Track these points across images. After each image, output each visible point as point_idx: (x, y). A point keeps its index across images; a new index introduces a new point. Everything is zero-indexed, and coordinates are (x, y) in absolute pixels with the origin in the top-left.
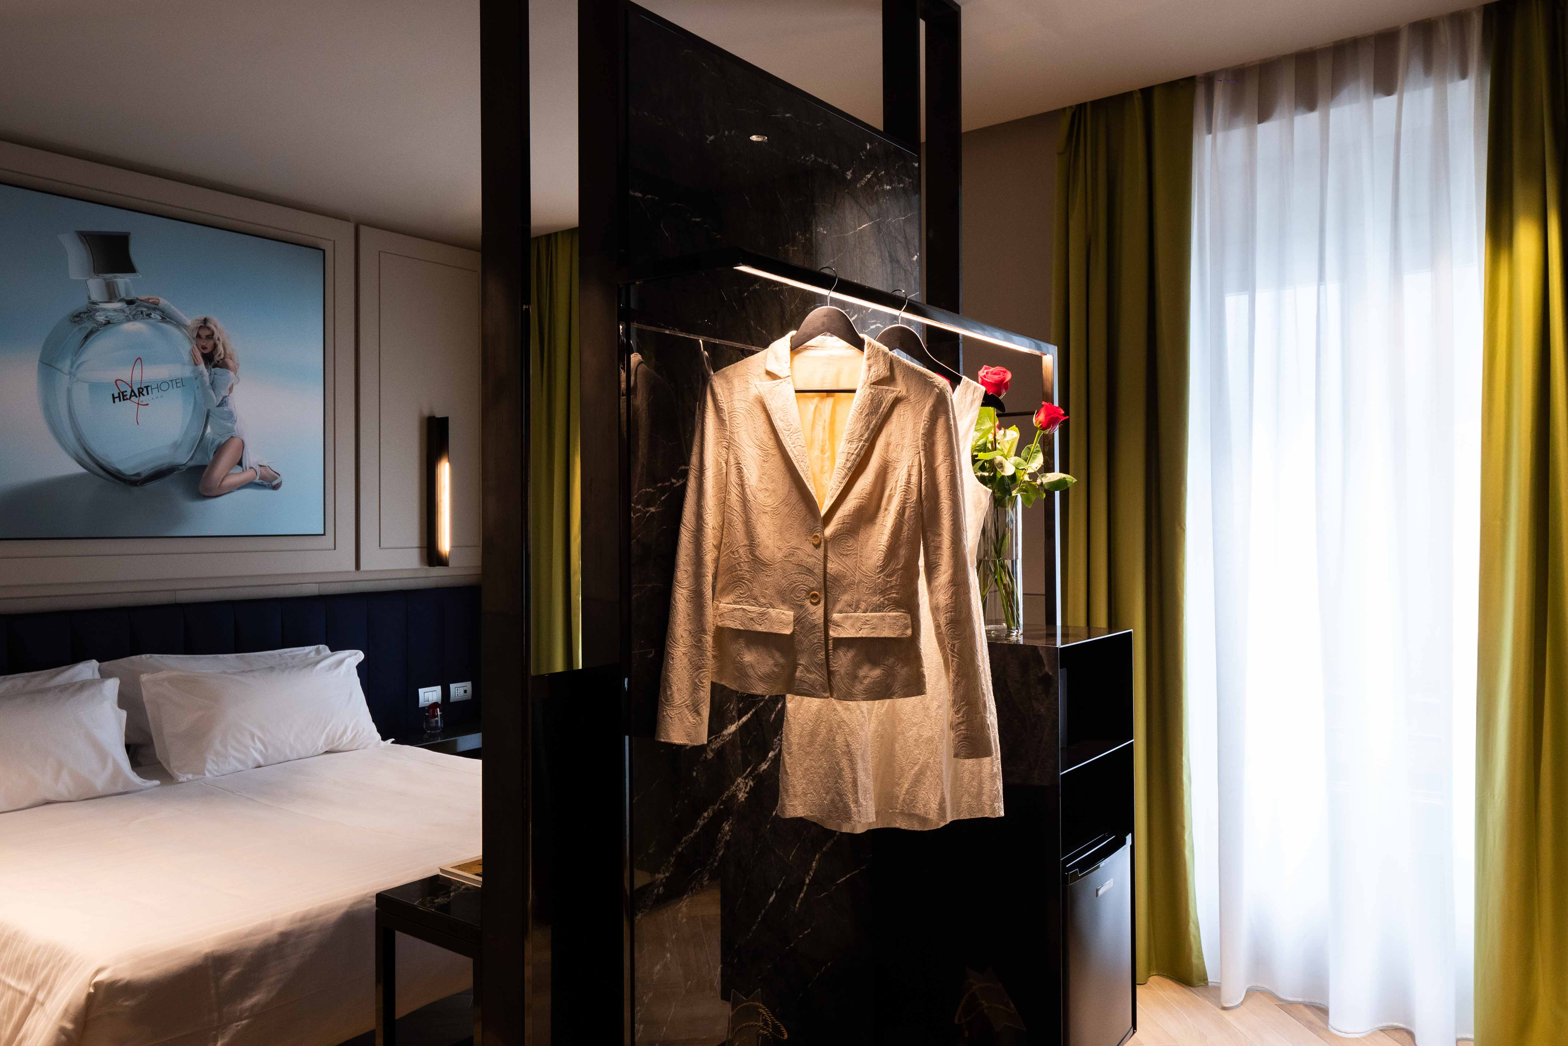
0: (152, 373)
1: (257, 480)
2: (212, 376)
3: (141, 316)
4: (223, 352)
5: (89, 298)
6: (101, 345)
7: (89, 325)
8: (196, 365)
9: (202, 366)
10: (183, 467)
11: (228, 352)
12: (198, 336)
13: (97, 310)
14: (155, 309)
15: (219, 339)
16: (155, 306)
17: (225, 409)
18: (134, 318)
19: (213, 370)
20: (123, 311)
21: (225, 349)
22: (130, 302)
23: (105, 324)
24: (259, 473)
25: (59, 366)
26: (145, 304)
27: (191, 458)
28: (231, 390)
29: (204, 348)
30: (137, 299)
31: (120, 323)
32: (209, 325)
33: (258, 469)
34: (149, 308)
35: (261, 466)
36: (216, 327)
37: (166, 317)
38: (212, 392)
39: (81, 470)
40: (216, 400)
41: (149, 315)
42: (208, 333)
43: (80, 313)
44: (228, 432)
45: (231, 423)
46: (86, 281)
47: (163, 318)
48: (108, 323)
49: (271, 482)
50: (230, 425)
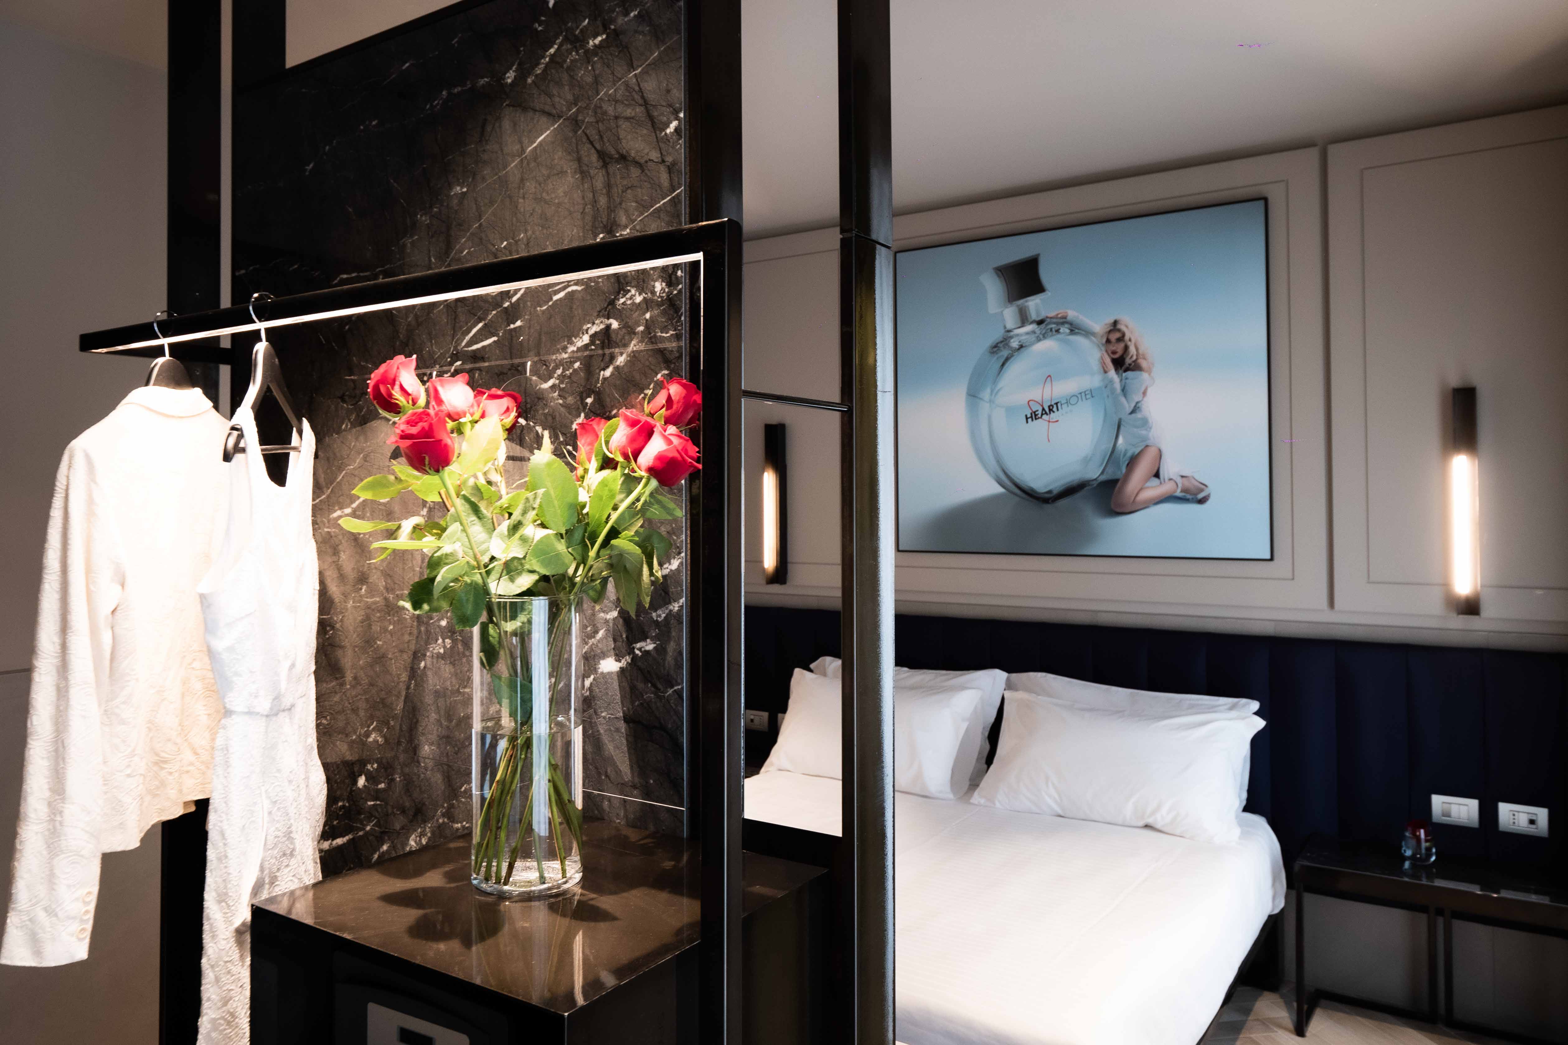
0: (1061, 389)
1: (1178, 493)
2: (1124, 381)
3: (1050, 333)
4: (1135, 353)
5: (1005, 327)
6: (1017, 368)
7: (1005, 353)
8: (1106, 372)
9: (1112, 373)
10: (1094, 482)
11: (1141, 352)
12: (1108, 341)
13: (1011, 337)
14: (1063, 323)
15: (1130, 340)
16: (1063, 321)
17: (1138, 415)
18: (1044, 336)
19: (1124, 374)
20: (1034, 332)
21: (1137, 349)
22: (1040, 322)
23: (1019, 349)
24: (1180, 485)
25: (981, 396)
26: (1054, 320)
27: (1102, 473)
28: (1144, 393)
29: (1114, 353)
30: (1047, 317)
31: (1032, 344)
32: (1119, 326)
33: (1179, 481)
34: (1057, 324)
35: (1182, 477)
36: (1127, 327)
37: (1075, 329)
38: (1123, 399)
39: (1002, 490)
40: (1129, 407)
41: (1058, 331)
42: (1118, 335)
43: (998, 344)
44: (1143, 441)
45: (1146, 430)
46: (1002, 312)
47: (1072, 331)
48: (1021, 347)
49: (1196, 494)
50: (1144, 432)
